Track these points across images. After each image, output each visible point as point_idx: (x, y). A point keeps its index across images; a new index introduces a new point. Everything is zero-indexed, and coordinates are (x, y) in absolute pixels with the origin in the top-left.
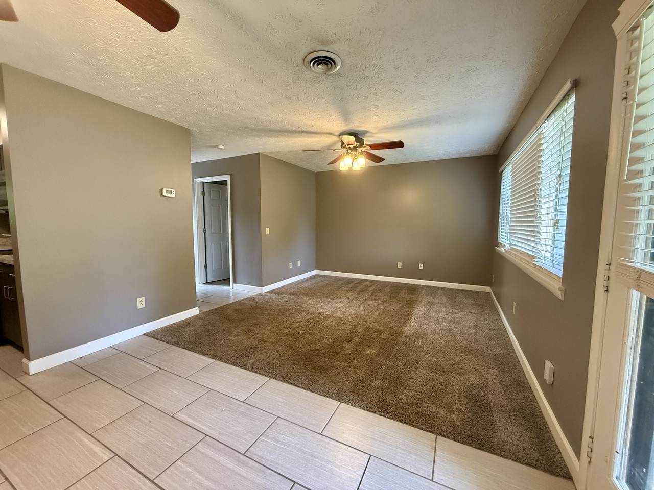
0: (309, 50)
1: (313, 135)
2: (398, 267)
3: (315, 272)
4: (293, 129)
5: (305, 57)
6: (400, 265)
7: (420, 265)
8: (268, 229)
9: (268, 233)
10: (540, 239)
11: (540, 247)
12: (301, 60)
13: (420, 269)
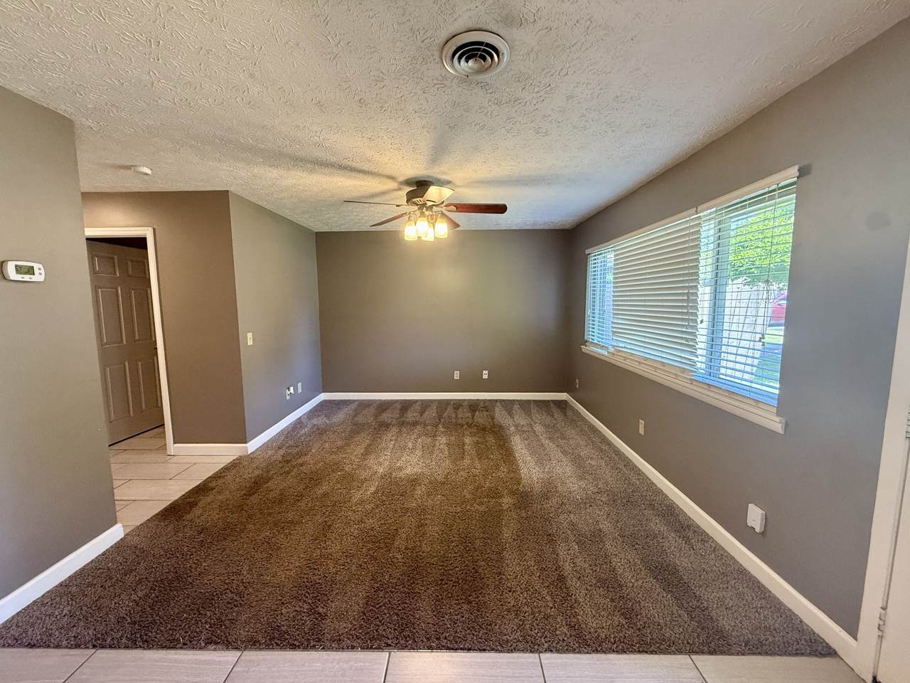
0: (470, 25)
1: (361, 175)
2: (455, 378)
3: (324, 396)
4: (333, 159)
5: (454, 37)
6: (457, 375)
7: (484, 372)
8: (250, 335)
9: (250, 343)
10: (696, 350)
11: (696, 359)
12: (442, 40)
13: (484, 377)
